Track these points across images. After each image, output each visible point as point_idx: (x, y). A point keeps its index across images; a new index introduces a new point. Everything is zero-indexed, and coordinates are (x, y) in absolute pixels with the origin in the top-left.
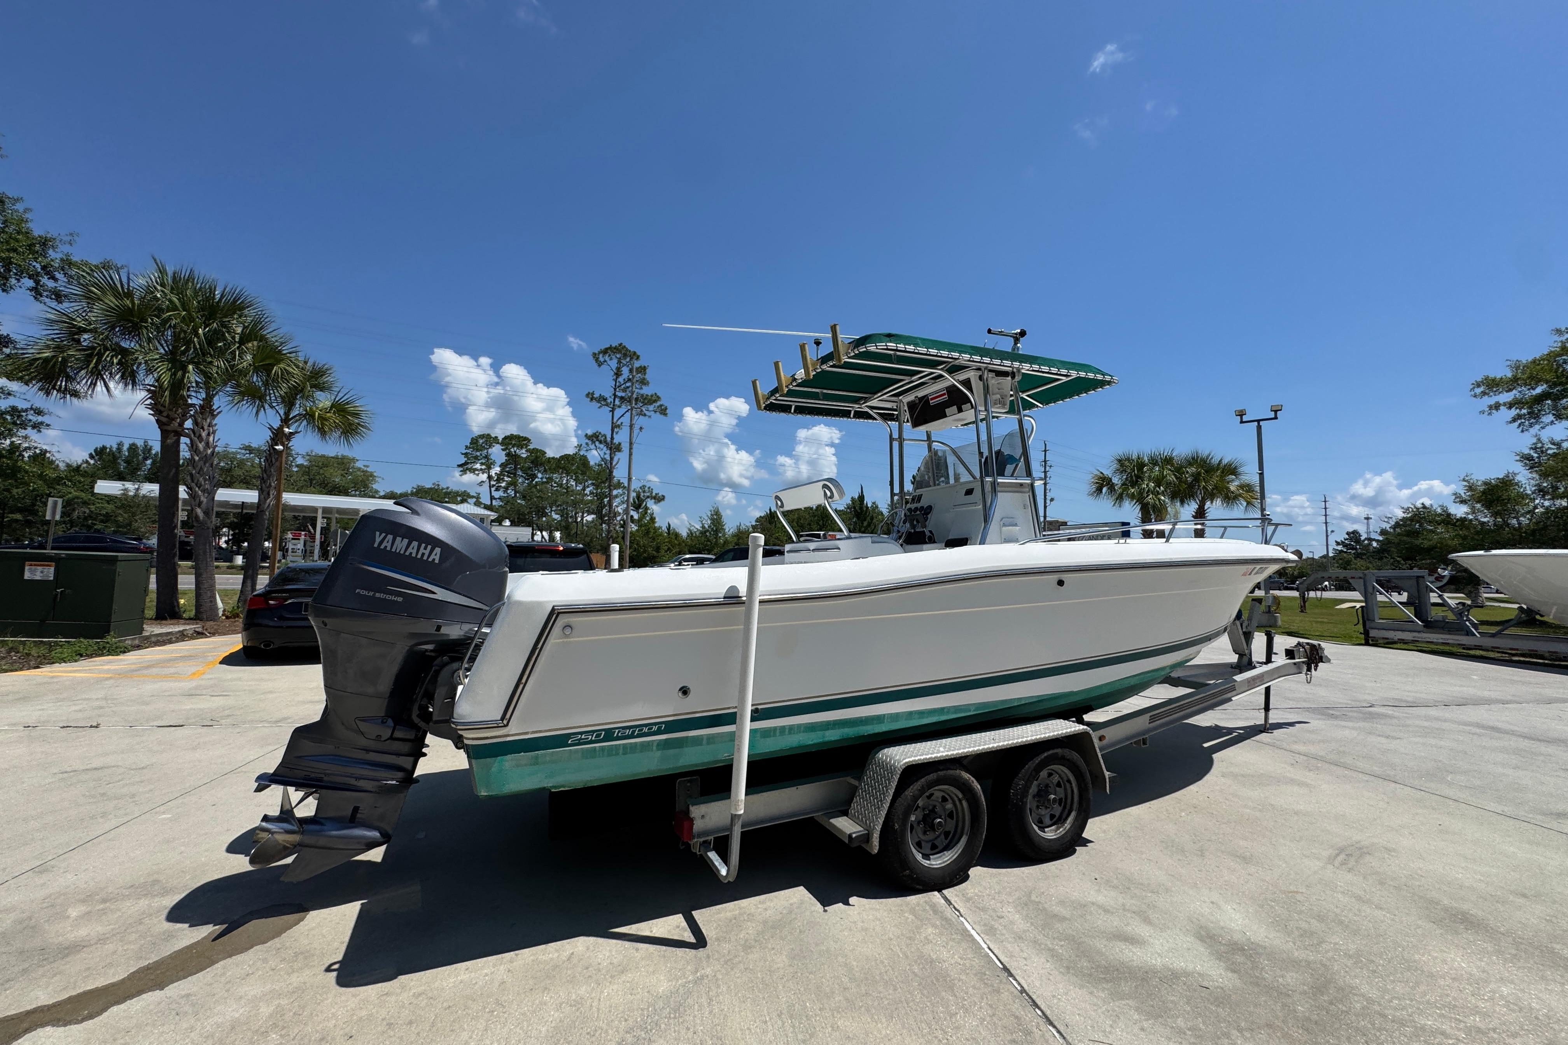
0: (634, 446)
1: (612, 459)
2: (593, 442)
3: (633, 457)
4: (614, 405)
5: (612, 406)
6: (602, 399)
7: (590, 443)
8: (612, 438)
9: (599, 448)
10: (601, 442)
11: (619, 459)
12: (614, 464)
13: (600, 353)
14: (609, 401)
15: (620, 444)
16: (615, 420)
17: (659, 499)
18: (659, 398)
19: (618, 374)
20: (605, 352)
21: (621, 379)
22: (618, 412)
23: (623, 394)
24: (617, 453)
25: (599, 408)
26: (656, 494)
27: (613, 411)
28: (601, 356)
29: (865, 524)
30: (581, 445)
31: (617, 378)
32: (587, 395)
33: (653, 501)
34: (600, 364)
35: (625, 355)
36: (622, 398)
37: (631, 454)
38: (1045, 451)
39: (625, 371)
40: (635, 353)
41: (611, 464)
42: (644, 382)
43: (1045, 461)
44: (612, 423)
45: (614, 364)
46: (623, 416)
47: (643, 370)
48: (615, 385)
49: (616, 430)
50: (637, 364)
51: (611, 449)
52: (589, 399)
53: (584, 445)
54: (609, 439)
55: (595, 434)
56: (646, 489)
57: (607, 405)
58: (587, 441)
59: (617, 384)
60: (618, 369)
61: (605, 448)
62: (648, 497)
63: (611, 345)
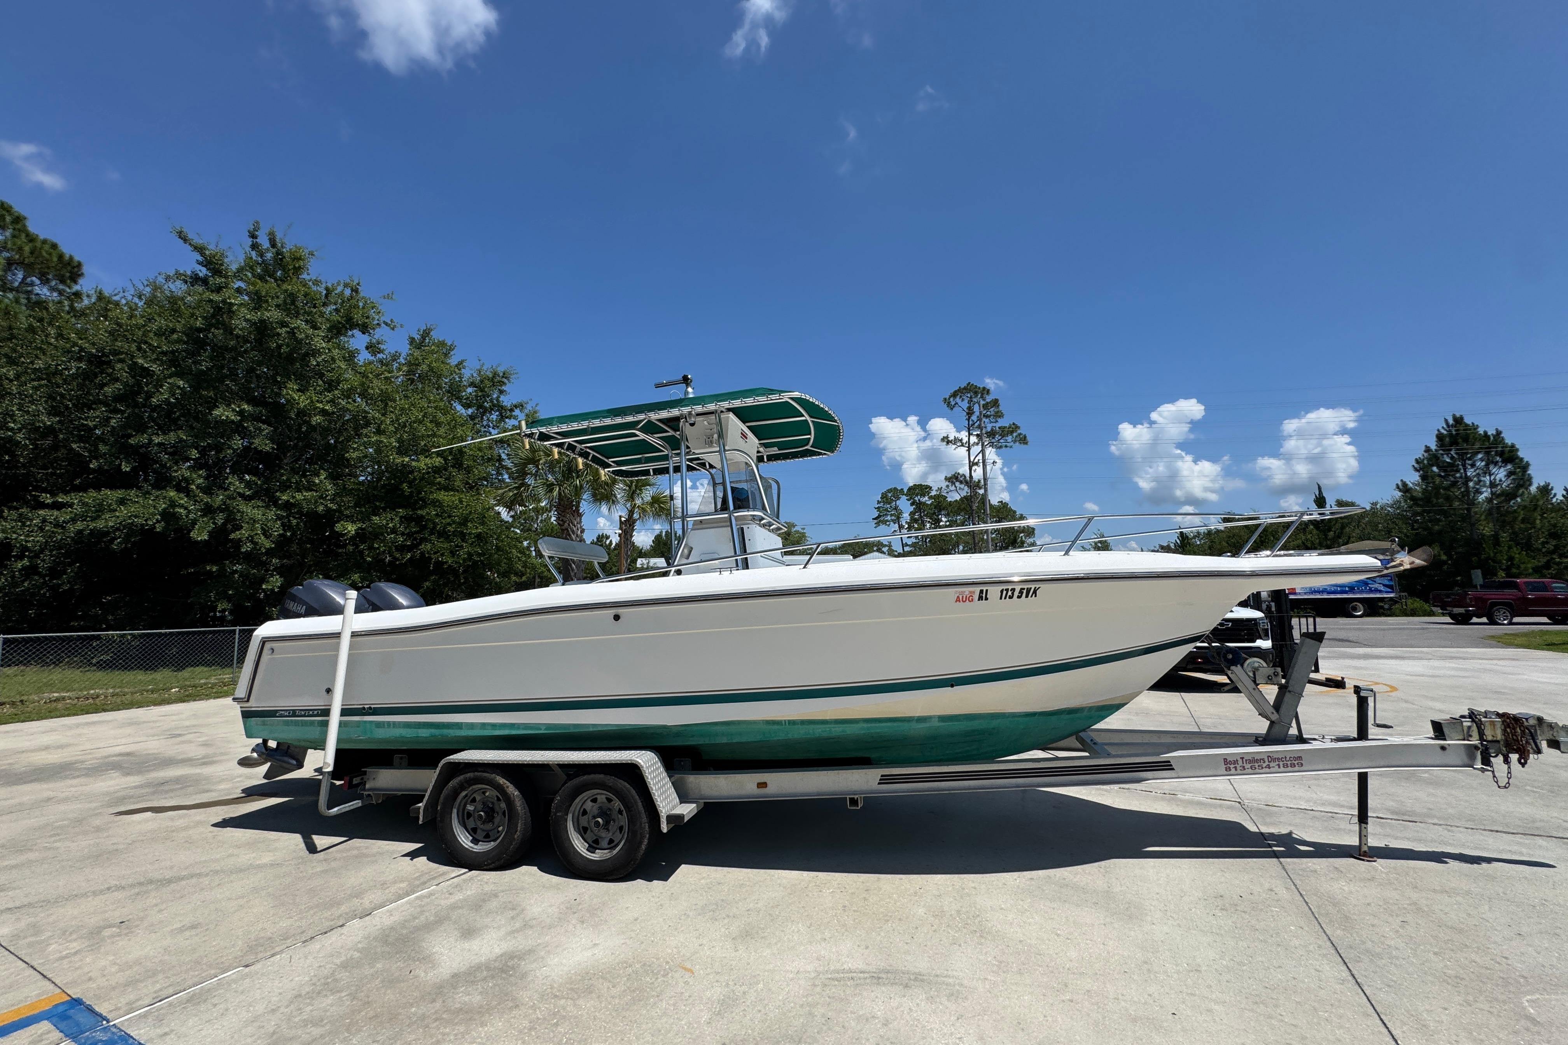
2: (953, 483)
4: (969, 443)
5: (968, 445)
6: (957, 441)
7: (950, 484)
8: (972, 477)
9: (960, 488)
10: (961, 482)
13: (950, 397)
14: (964, 441)
15: (978, 482)
16: (972, 459)
18: (1017, 427)
19: (970, 413)
20: (954, 395)
21: (974, 418)
22: (975, 451)
23: (978, 432)
27: (969, 450)
28: (952, 399)
30: (942, 488)
31: (969, 418)
32: (942, 440)
34: (952, 408)
35: (976, 393)
36: (976, 436)
39: (976, 408)
40: (984, 388)
44: (970, 461)
45: (965, 405)
46: (979, 453)
47: (995, 402)
48: (969, 425)
49: (974, 468)
50: (989, 399)
51: (971, 488)
52: (945, 443)
53: (945, 486)
54: (968, 478)
55: (955, 475)
57: (962, 445)
58: (947, 483)
59: (971, 423)
60: (969, 408)
61: (965, 488)
63: (960, 387)
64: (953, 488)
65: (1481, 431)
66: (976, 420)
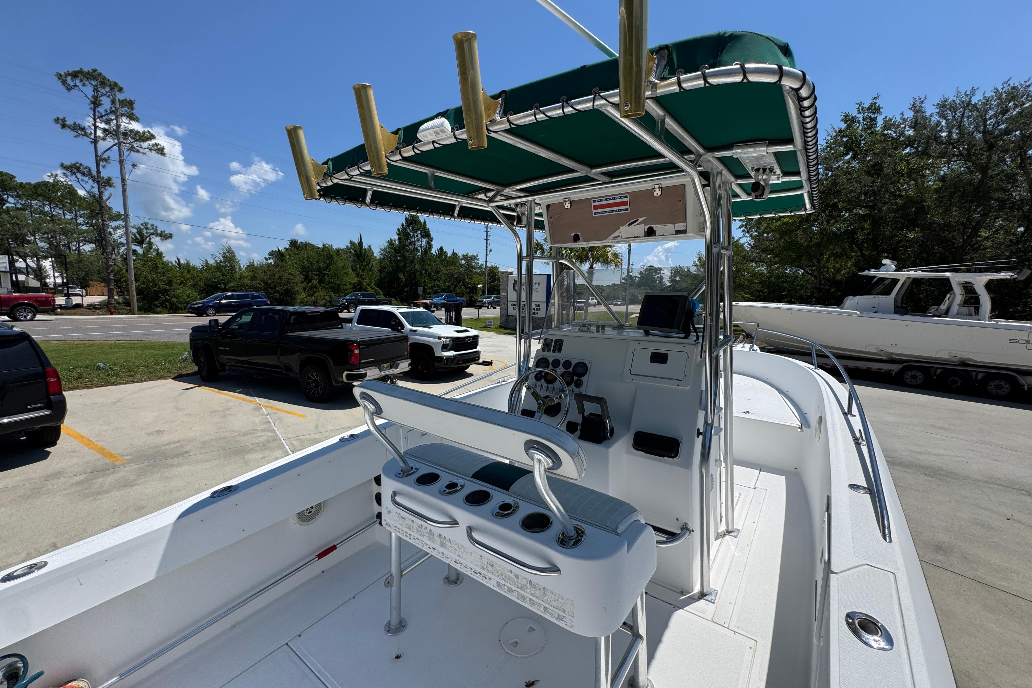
1: (101, 193)
2: (75, 173)
4: (95, 136)
5: (93, 136)
6: (78, 129)
7: (69, 174)
8: (98, 172)
9: (83, 180)
10: (84, 174)
13: (67, 75)
14: (88, 131)
15: (110, 179)
16: (100, 154)
17: (165, 236)
19: (96, 103)
20: (75, 75)
21: (101, 110)
24: (107, 188)
25: (75, 137)
26: (162, 232)
28: (69, 78)
29: (364, 263)
31: (95, 106)
32: (56, 121)
33: (159, 237)
34: (68, 88)
35: (102, 84)
36: (105, 130)
39: (105, 101)
41: (101, 198)
42: (130, 117)
44: (96, 155)
45: (89, 90)
48: (95, 115)
49: (103, 164)
50: (120, 96)
51: (98, 183)
52: (58, 125)
54: (94, 172)
55: (75, 165)
56: (149, 226)
57: (86, 135)
59: (97, 114)
60: (96, 97)
61: (91, 182)
62: (152, 234)
63: (81, 69)
66: (103, 114)
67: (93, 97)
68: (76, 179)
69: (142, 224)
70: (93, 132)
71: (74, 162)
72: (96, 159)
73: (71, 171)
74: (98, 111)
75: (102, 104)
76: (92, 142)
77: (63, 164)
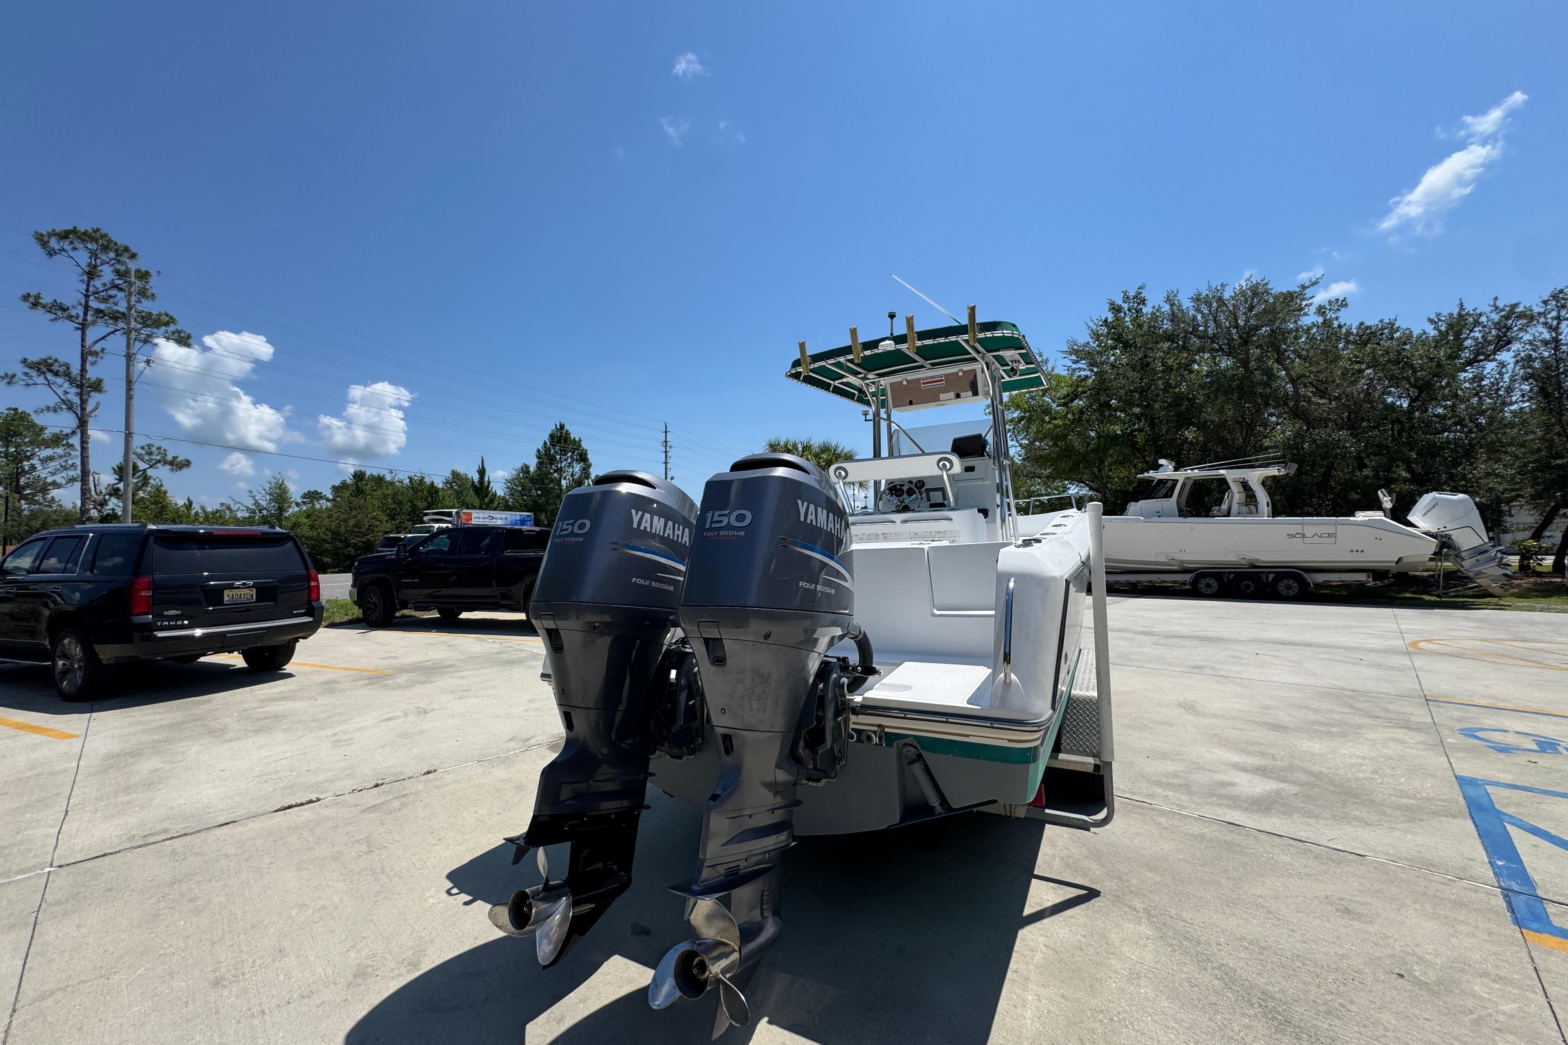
0: (136, 386)
1: (83, 402)
2: (42, 373)
3: (135, 402)
4: (85, 320)
5: (80, 320)
6: (58, 309)
7: (33, 373)
8: (83, 370)
9: (54, 383)
10: (56, 374)
11: (98, 404)
12: (89, 409)
13: (50, 235)
14: (73, 313)
15: (99, 381)
16: (88, 343)
17: (178, 465)
18: (174, 318)
19: (92, 273)
20: (64, 235)
21: (98, 283)
22: (93, 334)
23: (102, 306)
24: (92, 394)
25: (52, 320)
26: (175, 458)
27: (83, 327)
28: (54, 240)
29: (487, 500)
30: (14, 376)
31: (90, 279)
32: (26, 297)
33: (168, 467)
34: (51, 253)
35: (106, 248)
36: (98, 311)
37: (129, 398)
38: (666, 432)
39: (107, 274)
40: (126, 249)
41: (83, 409)
42: (143, 293)
43: (666, 442)
44: (83, 346)
45: (83, 257)
46: (103, 338)
47: (143, 276)
48: (87, 290)
49: (90, 358)
50: (131, 265)
51: (81, 386)
52: (28, 304)
53: (20, 375)
54: (75, 370)
55: (45, 360)
56: (154, 449)
57: (70, 318)
59: (91, 289)
60: (92, 266)
61: (66, 385)
62: (159, 461)
63: (75, 228)
64: (41, 380)
65: (572, 436)
66: (101, 289)
67: (89, 265)
68: (46, 382)
69: (142, 448)
70: (81, 314)
71: (44, 357)
72: (82, 351)
73: (39, 370)
74: (94, 286)
75: (101, 276)
76: (77, 329)
77: (26, 359)
